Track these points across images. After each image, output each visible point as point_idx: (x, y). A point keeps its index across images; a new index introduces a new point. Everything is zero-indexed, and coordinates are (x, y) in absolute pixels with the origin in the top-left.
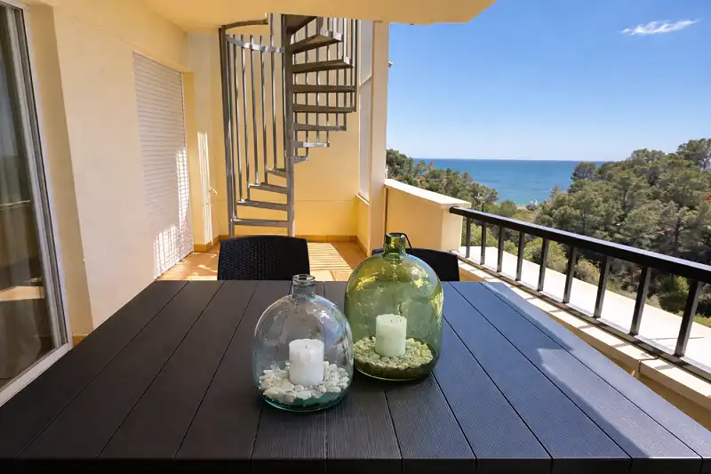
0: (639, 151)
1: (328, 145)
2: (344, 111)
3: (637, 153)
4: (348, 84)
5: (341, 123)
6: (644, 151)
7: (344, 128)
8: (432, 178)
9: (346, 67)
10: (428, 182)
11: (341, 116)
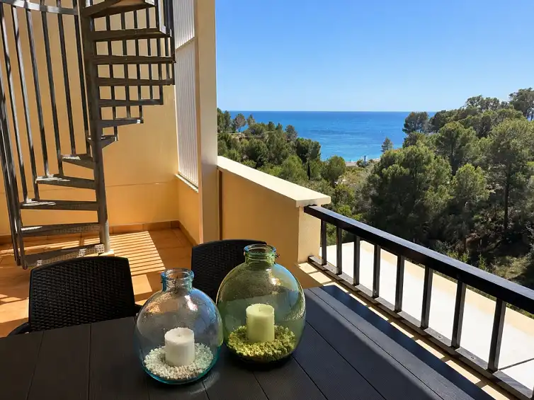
0: (474, 99)
1: (142, 122)
2: (160, 83)
3: (472, 101)
4: (163, 55)
5: (156, 96)
6: (478, 98)
7: (160, 102)
8: (253, 133)
9: (159, 36)
10: (248, 139)
11: (156, 89)
